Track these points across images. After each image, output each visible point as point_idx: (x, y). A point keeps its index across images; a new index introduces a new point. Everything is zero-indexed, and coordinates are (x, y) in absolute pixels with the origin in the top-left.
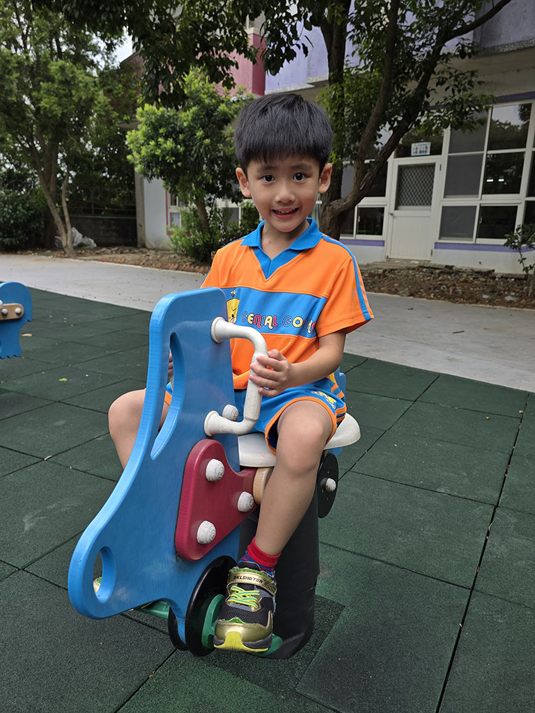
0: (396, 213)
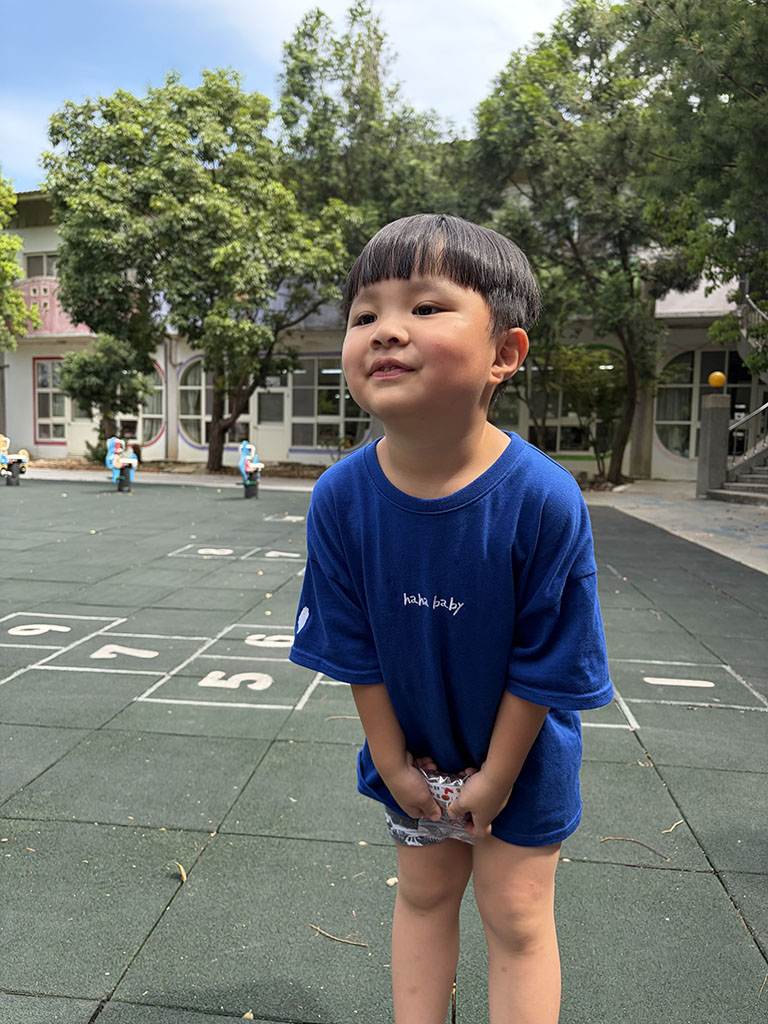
0: (259, 427)
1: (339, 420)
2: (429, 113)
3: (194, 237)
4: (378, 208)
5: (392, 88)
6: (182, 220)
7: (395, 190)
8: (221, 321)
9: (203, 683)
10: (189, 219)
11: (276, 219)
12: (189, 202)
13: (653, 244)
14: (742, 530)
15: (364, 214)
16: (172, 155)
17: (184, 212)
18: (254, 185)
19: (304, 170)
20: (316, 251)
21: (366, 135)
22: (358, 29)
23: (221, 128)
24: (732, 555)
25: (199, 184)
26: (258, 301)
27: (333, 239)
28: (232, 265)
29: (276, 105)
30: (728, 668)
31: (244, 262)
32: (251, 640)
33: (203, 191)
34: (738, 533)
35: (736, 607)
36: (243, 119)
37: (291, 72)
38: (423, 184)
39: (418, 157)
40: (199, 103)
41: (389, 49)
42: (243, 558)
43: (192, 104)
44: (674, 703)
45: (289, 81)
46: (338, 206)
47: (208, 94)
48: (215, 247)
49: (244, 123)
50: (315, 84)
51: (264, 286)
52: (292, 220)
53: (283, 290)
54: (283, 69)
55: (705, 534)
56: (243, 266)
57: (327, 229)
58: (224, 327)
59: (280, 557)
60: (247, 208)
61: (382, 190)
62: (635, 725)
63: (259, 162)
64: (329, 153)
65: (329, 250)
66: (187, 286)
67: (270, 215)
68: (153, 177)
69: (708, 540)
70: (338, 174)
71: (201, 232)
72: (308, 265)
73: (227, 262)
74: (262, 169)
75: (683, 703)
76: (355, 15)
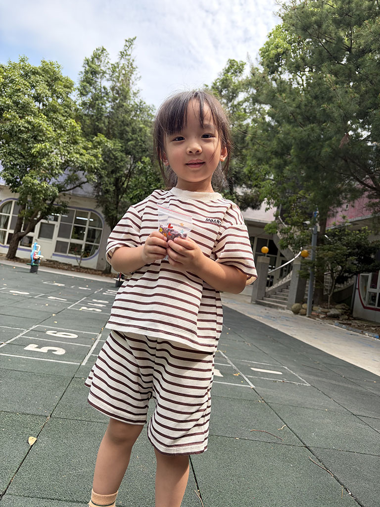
1: (83, 242)
2: (151, 106)
3: (25, 136)
4: (121, 143)
5: (135, 91)
6: (19, 126)
7: (131, 136)
8: (32, 180)
9: (26, 348)
10: (23, 127)
11: (69, 137)
12: (25, 119)
13: (244, 186)
14: (274, 318)
15: (114, 144)
16: (20, 94)
17: (21, 122)
18: (61, 118)
19: (87, 118)
20: (87, 156)
21: (121, 108)
22: (123, 62)
23: (48, 88)
24: (272, 326)
25: (32, 111)
26: (54, 174)
27: (97, 153)
28: (43, 154)
29: (77, 85)
30: (286, 368)
31: (50, 154)
32: (49, 333)
33: (33, 115)
34: (272, 318)
35: (281, 345)
36: (60, 87)
37: (86, 72)
38: (145, 137)
39: (144, 124)
40: (38, 73)
41: (137, 74)
42: (35, 297)
43: (35, 73)
44: (267, 379)
45: (85, 75)
46: (102, 137)
47: (43, 70)
48: (35, 144)
49: (59, 88)
50: (97, 80)
51: (58, 167)
52: (78, 139)
53: (67, 172)
54: (83, 70)
55: (259, 317)
56: (49, 156)
57: (95, 147)
58: (33, 184)
59: (56, 299)
60: (55, 128)
61: (124, 135)
62: (253, 386)
63: (65, 108)
64: (102, 113)
65: (95, 157)
66: (16, 160)
67: (68, 134)
68: (7, 103)
69: (260, 319)
70: (104, 123)
71: (29, 134)
72: (83, 162)
73: (41, 152)
74: (66, 112)
75: (271, 379)
76: (123, 55)
